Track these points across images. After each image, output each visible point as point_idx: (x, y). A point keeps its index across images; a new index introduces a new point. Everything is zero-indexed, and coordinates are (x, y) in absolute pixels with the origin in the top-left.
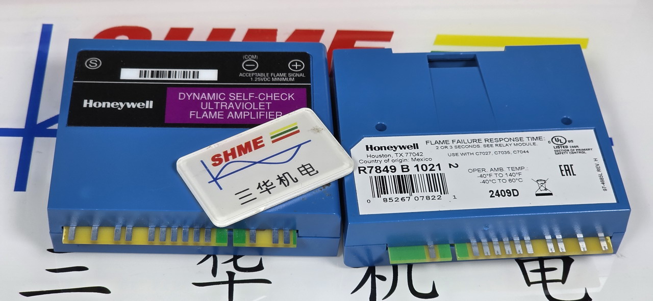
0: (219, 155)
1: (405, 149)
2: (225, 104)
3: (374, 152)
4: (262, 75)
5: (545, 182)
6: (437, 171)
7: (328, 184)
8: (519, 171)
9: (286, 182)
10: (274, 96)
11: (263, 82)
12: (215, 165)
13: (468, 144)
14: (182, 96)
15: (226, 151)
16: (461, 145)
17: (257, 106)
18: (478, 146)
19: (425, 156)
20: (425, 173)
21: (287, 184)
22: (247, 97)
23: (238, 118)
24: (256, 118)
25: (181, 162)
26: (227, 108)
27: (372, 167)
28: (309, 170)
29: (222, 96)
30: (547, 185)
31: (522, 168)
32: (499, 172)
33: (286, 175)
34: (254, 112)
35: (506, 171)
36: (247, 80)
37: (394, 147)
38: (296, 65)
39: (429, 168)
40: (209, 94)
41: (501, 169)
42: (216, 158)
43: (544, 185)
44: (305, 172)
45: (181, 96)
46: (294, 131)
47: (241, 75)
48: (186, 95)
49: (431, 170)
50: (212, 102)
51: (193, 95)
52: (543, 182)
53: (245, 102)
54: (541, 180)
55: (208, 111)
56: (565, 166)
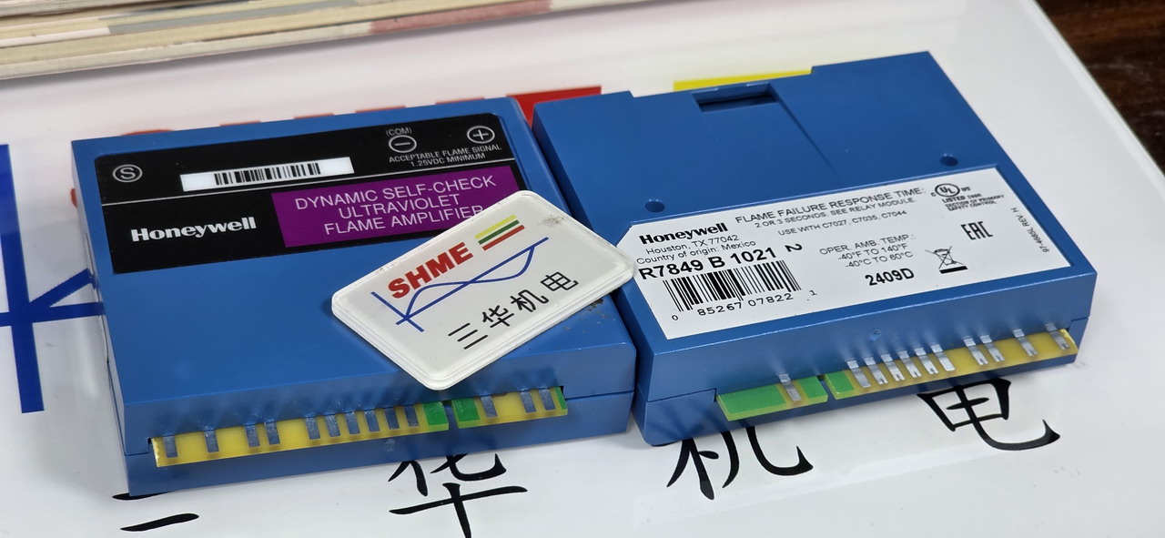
0: (400, 280)
1: (705, 233)
2: (380, 206)
3: (656, 245)
4: (427, 155)
5: (949, 252)
6: (770, 259)
7: (600, 301)
8: (902, 242)
9: (528, 305)
10: (460, 184)
11: (434, 165)
12: (397, 296)
13: (807, 214)
14: (302, 204)
15: (411, 273)
16: (795, 216)
17: (436, 202)
18: (824, 215)
19: (742, 240)
20: (751, 264)
21: (531, 308)
22: (414, 190)
23: (411, 223)
24: (440, 218)
25: (338, 299)
26: (386, 211)
27: (662, 267)
28: (561, 282)
29: (371, 195)
30: (954, 255)
31: (904, 237)
32: (870, 248)
33: (525, 294)
34: (435, 213)
35: (880, 244)
36: (406, 165)
37: (687, 232)
38: (480, 135)
39: (756, 256)
40: (347, 195)
41: (873, 243)
42: (396, 284)
43: (948, 256)
44: (555, 286)
45: (300, 203)
46: (514, 228)
47: (391, 160)
48: (308, 201)
49: (759, 258)
50: (357, 206)
51: (319, 199)
52: (946, 252)
53: (413, 199)
54: (940, 250)
55: (354, 220)
56: (970, 225)
